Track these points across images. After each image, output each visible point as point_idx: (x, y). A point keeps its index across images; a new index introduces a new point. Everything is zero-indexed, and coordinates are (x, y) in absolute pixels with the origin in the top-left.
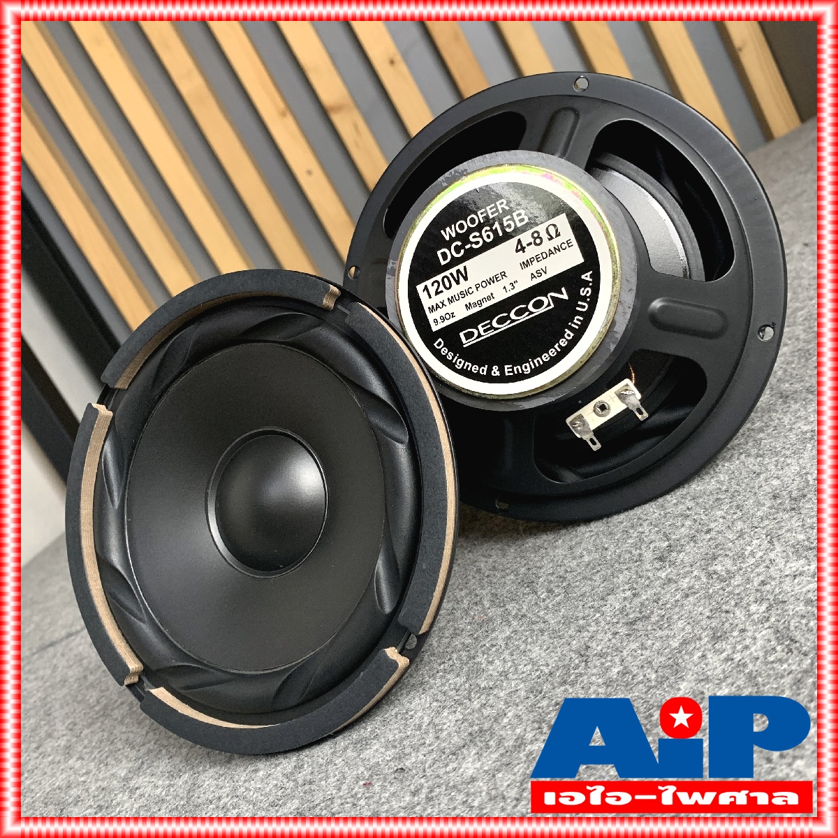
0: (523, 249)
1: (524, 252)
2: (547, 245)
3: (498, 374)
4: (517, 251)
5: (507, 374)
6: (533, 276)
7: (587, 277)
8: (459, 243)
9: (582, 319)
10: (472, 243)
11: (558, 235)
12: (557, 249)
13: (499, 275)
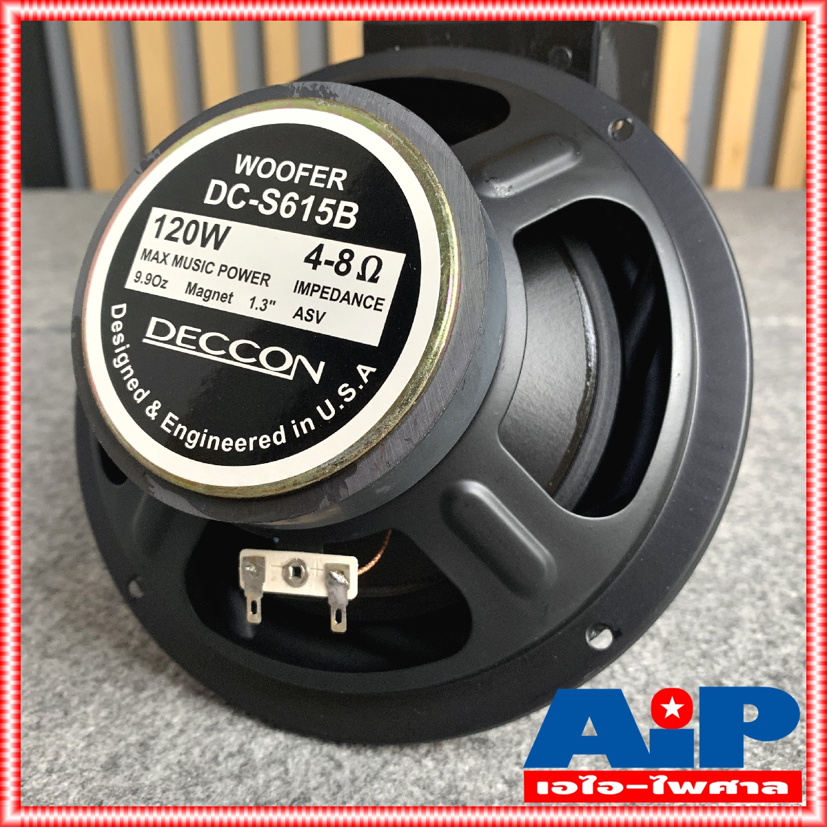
0: (316, 263)
1: (314, 268)
2: (349, 283)
3: (153, 416)
4: (307, 260)
5: (163, 426)
6: (299, 314)
7: (364, 371)
8: (246, 189)
9: (313, 427)
10: (262, 201)
11: (374, 280)
12: (358, 300)
13: (261, 276)
